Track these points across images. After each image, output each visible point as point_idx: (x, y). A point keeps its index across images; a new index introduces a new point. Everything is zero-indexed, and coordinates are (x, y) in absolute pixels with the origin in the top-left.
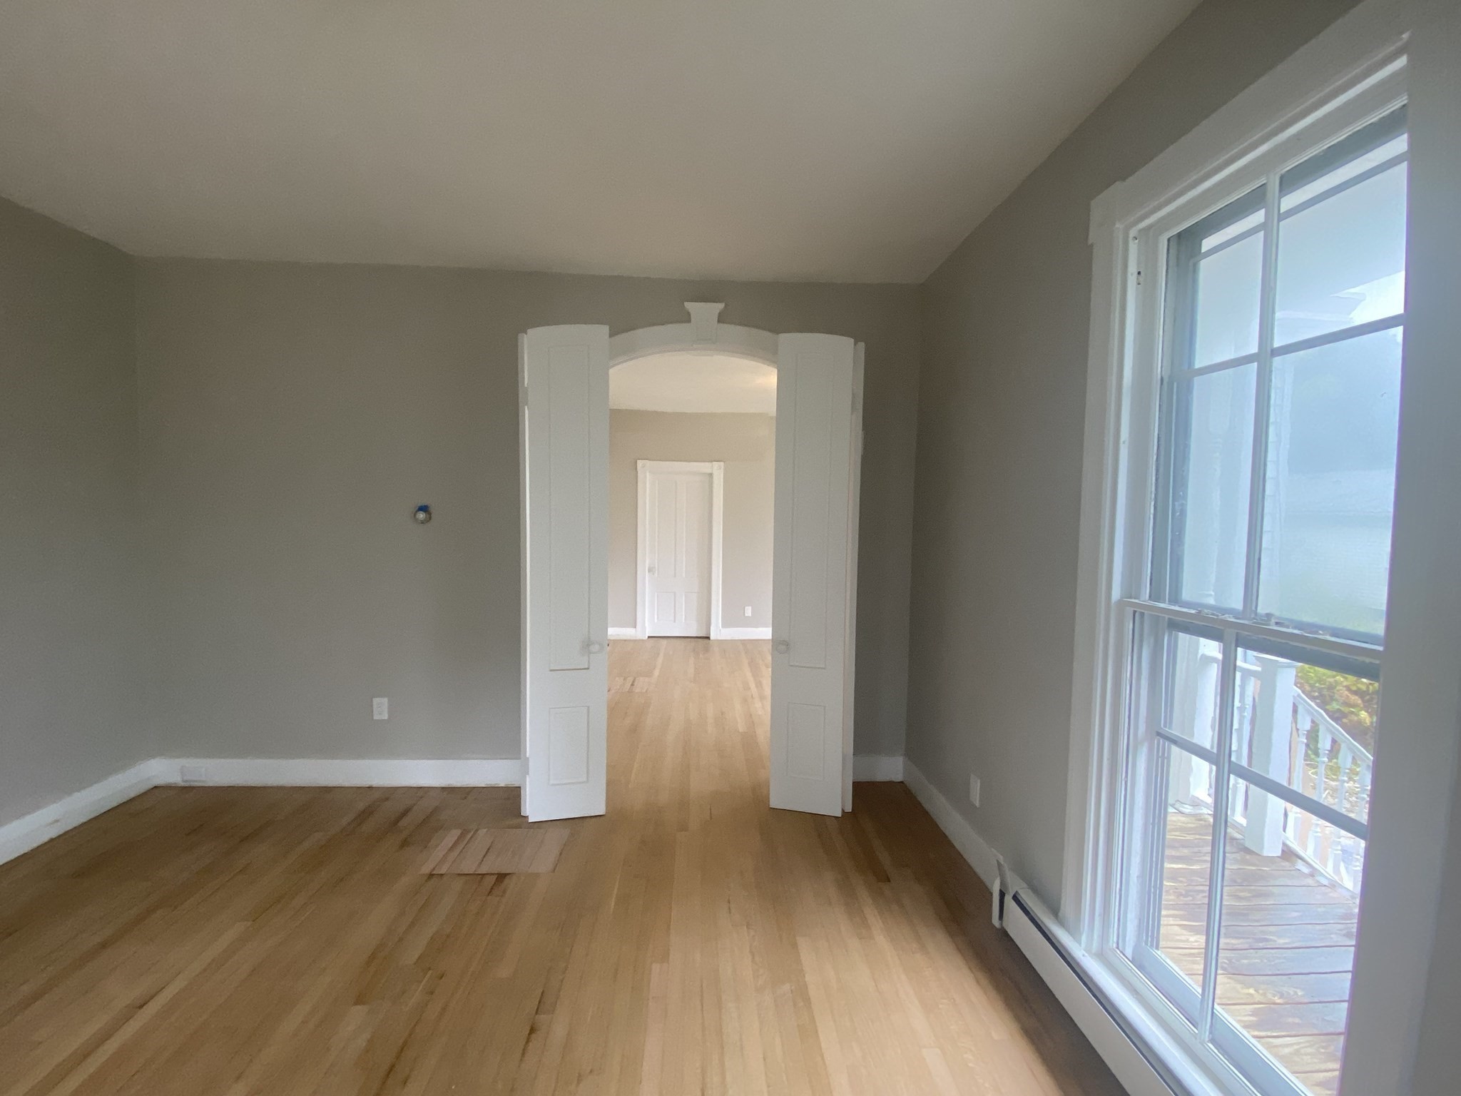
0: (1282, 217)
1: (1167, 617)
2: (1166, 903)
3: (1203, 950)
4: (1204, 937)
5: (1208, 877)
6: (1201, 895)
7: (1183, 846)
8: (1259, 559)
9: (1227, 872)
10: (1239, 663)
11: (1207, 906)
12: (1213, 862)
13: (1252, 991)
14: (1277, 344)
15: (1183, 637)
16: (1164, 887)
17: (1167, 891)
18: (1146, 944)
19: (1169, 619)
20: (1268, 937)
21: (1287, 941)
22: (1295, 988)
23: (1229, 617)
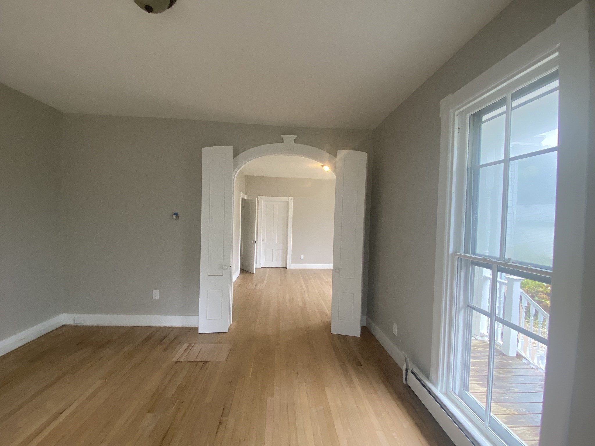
0: (513, 109)
1: (471, 259)
2: (471, 375)
3: (486, 394)
4: (486, 388)
5: (488, 364)
6: (485, 372)
7: (478, 353)
8: (506, 238)
9: (494, 363)
10: (498, 279)
11: (487, 376)
12: (489, 359)
13: (505, 409)
14: (511, 157)
15: (477, 268)
16: (470, 369)
17: (472, 370)
18: (464, 389)
19: (471, 260)
20: (510, 388)
21: (519, 390)
22: (522, 408)
23: (495, 260)
